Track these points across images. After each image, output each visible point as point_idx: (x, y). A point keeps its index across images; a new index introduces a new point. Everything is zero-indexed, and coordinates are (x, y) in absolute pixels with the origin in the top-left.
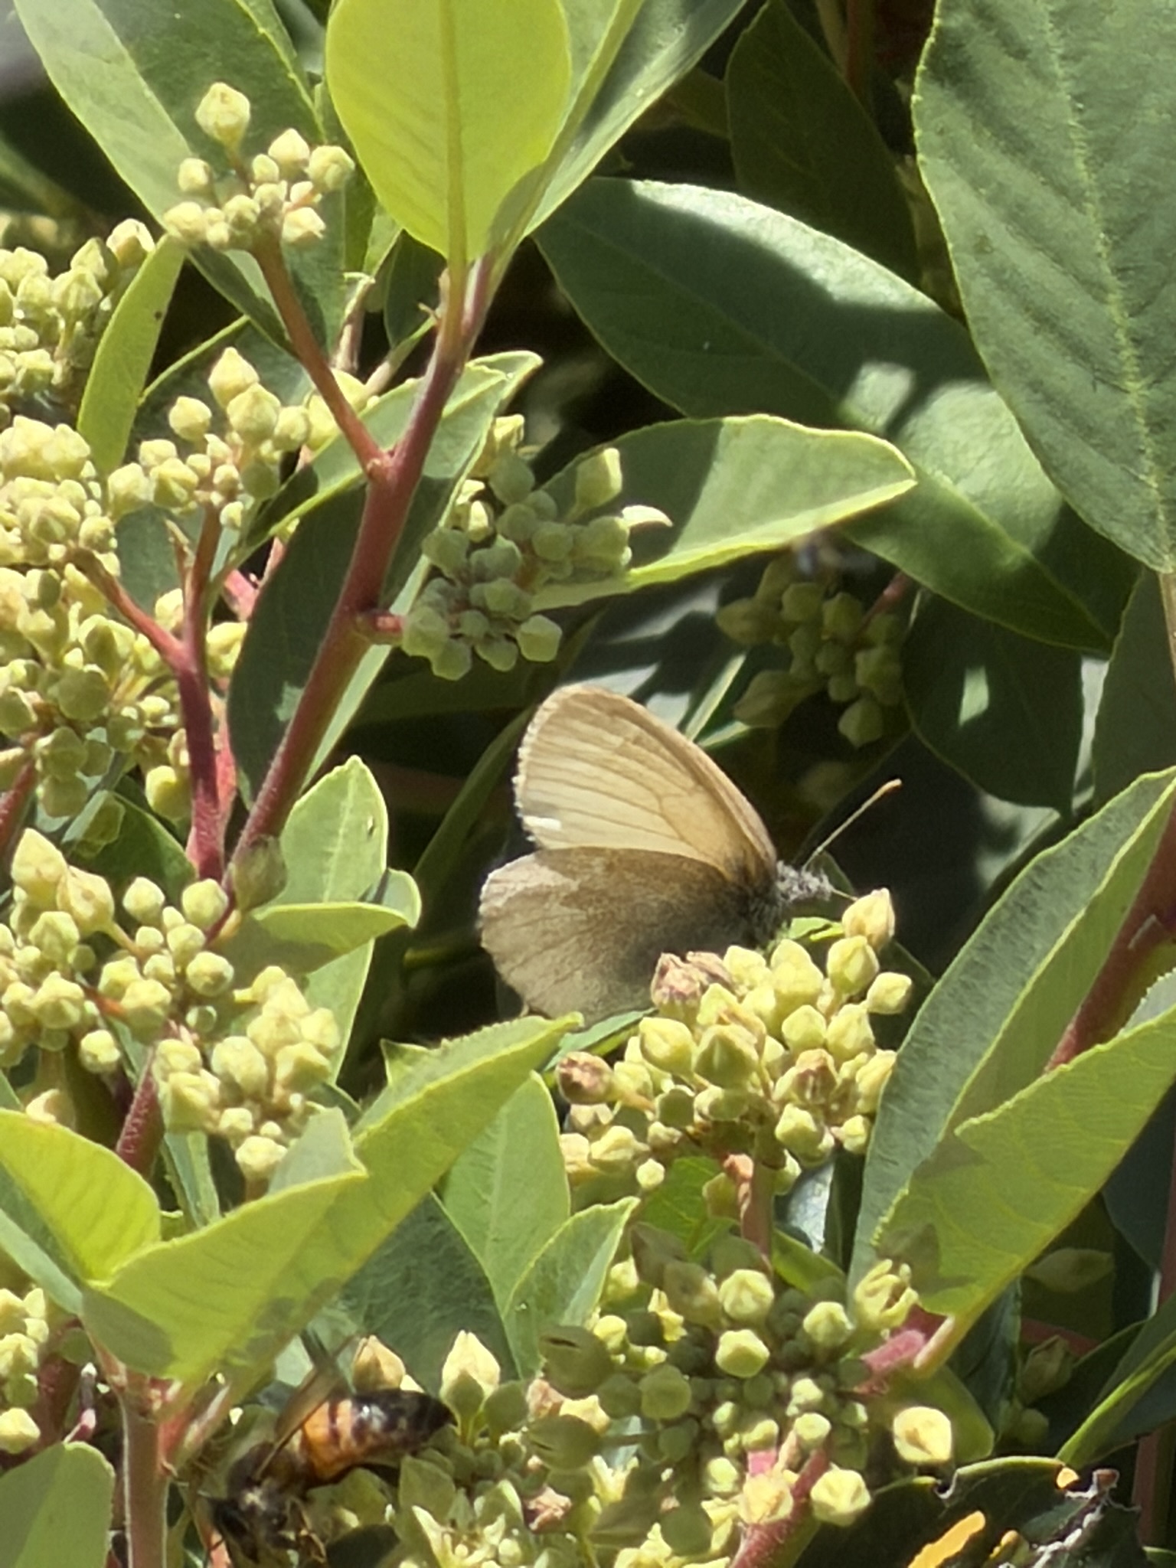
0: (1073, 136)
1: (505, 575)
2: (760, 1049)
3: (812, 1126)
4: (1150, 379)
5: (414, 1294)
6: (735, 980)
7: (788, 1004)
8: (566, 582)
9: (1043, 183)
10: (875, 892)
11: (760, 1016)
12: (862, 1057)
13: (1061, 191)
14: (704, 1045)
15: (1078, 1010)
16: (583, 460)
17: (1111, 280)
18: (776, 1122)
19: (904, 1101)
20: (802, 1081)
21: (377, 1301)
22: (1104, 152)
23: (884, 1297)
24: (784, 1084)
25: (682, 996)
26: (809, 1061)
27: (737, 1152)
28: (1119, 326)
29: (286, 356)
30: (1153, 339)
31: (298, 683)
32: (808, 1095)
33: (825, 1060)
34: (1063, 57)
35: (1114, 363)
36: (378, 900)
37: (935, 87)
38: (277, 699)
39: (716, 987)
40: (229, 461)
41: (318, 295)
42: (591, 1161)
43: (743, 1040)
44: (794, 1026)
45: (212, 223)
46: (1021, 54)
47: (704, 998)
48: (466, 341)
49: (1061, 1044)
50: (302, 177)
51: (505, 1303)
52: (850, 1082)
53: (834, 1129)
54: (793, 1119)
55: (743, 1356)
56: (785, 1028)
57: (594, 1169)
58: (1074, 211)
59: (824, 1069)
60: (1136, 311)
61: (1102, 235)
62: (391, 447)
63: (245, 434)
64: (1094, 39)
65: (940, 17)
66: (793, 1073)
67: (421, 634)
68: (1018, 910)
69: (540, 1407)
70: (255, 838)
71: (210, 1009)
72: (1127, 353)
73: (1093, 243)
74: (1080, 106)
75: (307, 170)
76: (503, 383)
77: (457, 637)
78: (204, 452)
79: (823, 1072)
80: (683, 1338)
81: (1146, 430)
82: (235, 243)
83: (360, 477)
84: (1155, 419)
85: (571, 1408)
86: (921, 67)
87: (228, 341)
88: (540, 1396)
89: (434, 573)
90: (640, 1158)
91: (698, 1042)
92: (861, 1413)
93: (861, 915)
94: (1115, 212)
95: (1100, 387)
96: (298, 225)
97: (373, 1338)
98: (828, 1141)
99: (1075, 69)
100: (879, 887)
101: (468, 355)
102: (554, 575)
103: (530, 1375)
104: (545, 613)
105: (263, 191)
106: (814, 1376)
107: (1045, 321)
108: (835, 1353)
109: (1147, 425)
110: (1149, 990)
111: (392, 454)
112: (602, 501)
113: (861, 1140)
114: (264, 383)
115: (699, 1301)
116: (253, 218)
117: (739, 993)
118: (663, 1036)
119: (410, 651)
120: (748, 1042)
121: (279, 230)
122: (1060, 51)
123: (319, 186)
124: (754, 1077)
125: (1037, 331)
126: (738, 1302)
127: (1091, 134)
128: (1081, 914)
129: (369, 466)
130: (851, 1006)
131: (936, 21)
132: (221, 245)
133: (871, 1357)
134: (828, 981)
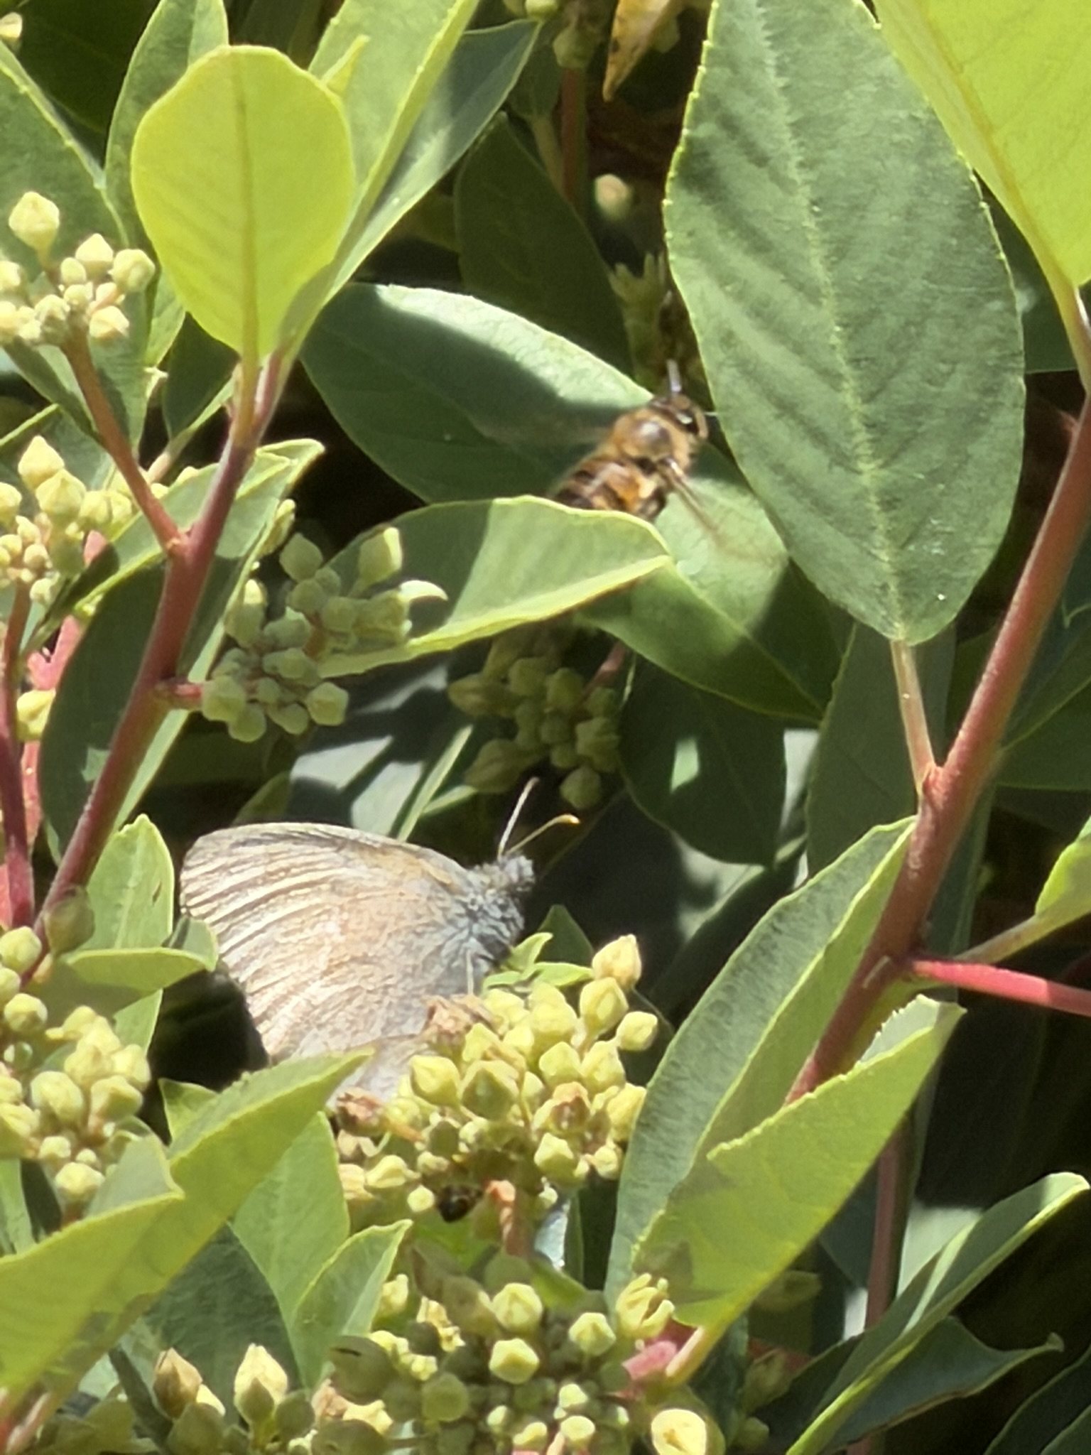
0: (810, 237)
1: (295, 645)
2: (520, 1083)
3: (569, 1154)
4: (880, 462)
5: (209, 1310)
6: (497, 1020)
7: (544, 1042)
8: (349, 653)
9: (783, 281)
10: (622, 938)
11: (521, 1053)
12: (613, 1089)
13: (800, 287)
14: (469, 1077)
15: (817, 1044)
16: (365, 540)
17: (845, 369)
18: (535, 1150)
19: (654, 1130)
20: (558, 1112)
21: (174, 1318)
22: (840, 251)
23: (643, 1308)
24: (542, 1116)
25: (449, 1035)
26: (564, 1093)
27: (500, 1179)
28: (852, 413)
29: (92, 443)
30: (885, 423)
31: (102, 746)
32: (565, 1125)
33: (578, 1091)
34: (801, 165)
35: (849, 447)
36: (178, 945)
37: (683, 193)
38: (82, 760)
39: (480, 1026)
40: (38, 540)
41: (120, 389)
42: (367, 1188)
43: (504, 1074)
44: (551, 1062)
45: (25, 321)
46: (761, 161)
47: (468, 1036)
48: (256, 430)
49: (801, 1075)
50: (107, 278)
51: (290, 1316)
52: (602, 1114)
53: (588, 1156)
54: (550, 1148)
55: (514, 1364)
56: (543, 1063)
57: (370, 1196)
58: (812, 308)
59: (578, 1102)
60: (870, 398)
61: (838, 329)
62: (188, 529)
63: (52, 516)
64: (830, 148)
65: (689, 127)
66: (549, 1105)
67: (220, 699)
68: (759, 952)
69: (325, 1414)
70: (65, 889)
71: (27, 1047)
72: (862, 436)
73: (828, 336)
74: (816, 209)
75: (110, 272)
76: (288, 470)
77: (253, 701)
78: (15, 532)
79: (578, 1103)
80: (460, 1348)
81: (877, 508)
82: (47, 339)
83: (160, 556)
84: (887, 498)
85: (355, 1412)
86: (671, 174)
87: (36, 430)
88: (324, 1404)
89: (229, 643)
90: (411, 1185)
91: (463, 1076)
92: (623, 1416)
93: (609, 959)
94: (851, 306)
95: (837, 469)
96: (103, 323)
97: (172, 1352)
98: (582, 1169)
99: (812, 176)
100: (625, 933)
101: (258, 441)
102: (340, 646)
103: (313, 1385)
104: (332, 680)
105: (72, 292)
106: (579, 1381)
107: (786, 408)
108: (596, 1362)
109: (878, 503)
110: (884, 1025)
111: (189, 534)
112: (383, 577)
113: (613, 1167)
114: (71, 469)
115: (476, 1314)
116: (62, 317)
117: (500, 1032)
118: (431, 1071)
119: (211, 716)
120: (511, 1078)
121: (87, 328)
122: (800, 158)
123: (122, 287)
124: (515, 1109)
125: (778, 417)
126: (510, 1313)
127: (826, 236)
128: (820, 956)
129: (169, 545)
130: (602, 1043)
131: (685, 132)
132: (35, 343)
133: (628, 1364)
134: (582, 1019)
